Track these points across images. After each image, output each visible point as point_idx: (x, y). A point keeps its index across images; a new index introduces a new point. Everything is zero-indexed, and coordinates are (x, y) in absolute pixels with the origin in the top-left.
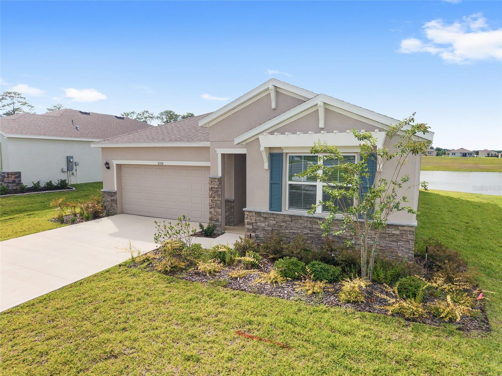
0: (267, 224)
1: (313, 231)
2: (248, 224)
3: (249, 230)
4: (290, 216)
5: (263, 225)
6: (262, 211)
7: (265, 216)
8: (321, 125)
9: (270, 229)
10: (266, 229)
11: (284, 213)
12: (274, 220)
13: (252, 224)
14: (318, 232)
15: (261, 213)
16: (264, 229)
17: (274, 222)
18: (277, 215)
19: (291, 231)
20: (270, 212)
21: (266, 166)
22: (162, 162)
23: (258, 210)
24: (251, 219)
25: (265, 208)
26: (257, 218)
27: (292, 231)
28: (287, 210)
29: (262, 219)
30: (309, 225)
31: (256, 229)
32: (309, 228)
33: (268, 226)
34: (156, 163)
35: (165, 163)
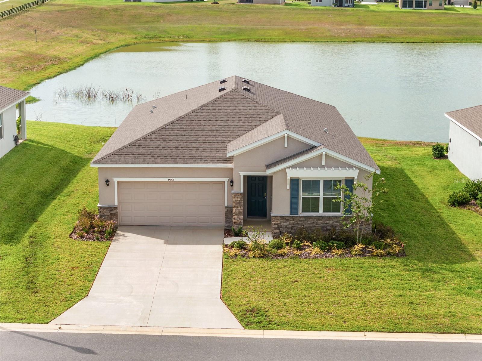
0: (288, 223)
1: (318, 224)
2: (275, 224)
3: (275, 229)
4: (304, 217)
5: (285, 224)
6: (285, 215)
7: (287, 218)
8: (323, 164)
9: (290, 226)
10: (287, 226)
11: (301, 216)
12: (293, 221)
13: (277, 224)
14: (321, 225)
15: (284, 217)
16: (286, 227)
17: (293, 222)
18: (295, 217)
19: (304, 226)
20: (291, 215)
21: (288, 187)
22: (173, 178)
23: (282, 215)
24: (277, 221)
25: (286, 213)
26: (281, 220)
27: (306, 226)
28: (301, 214)
29: (285, 220)
30: (316, 221)
31: (280, 227)
32: (316, 223)
33: (289, 224)
34: (166, 179)
35: (176, 179)
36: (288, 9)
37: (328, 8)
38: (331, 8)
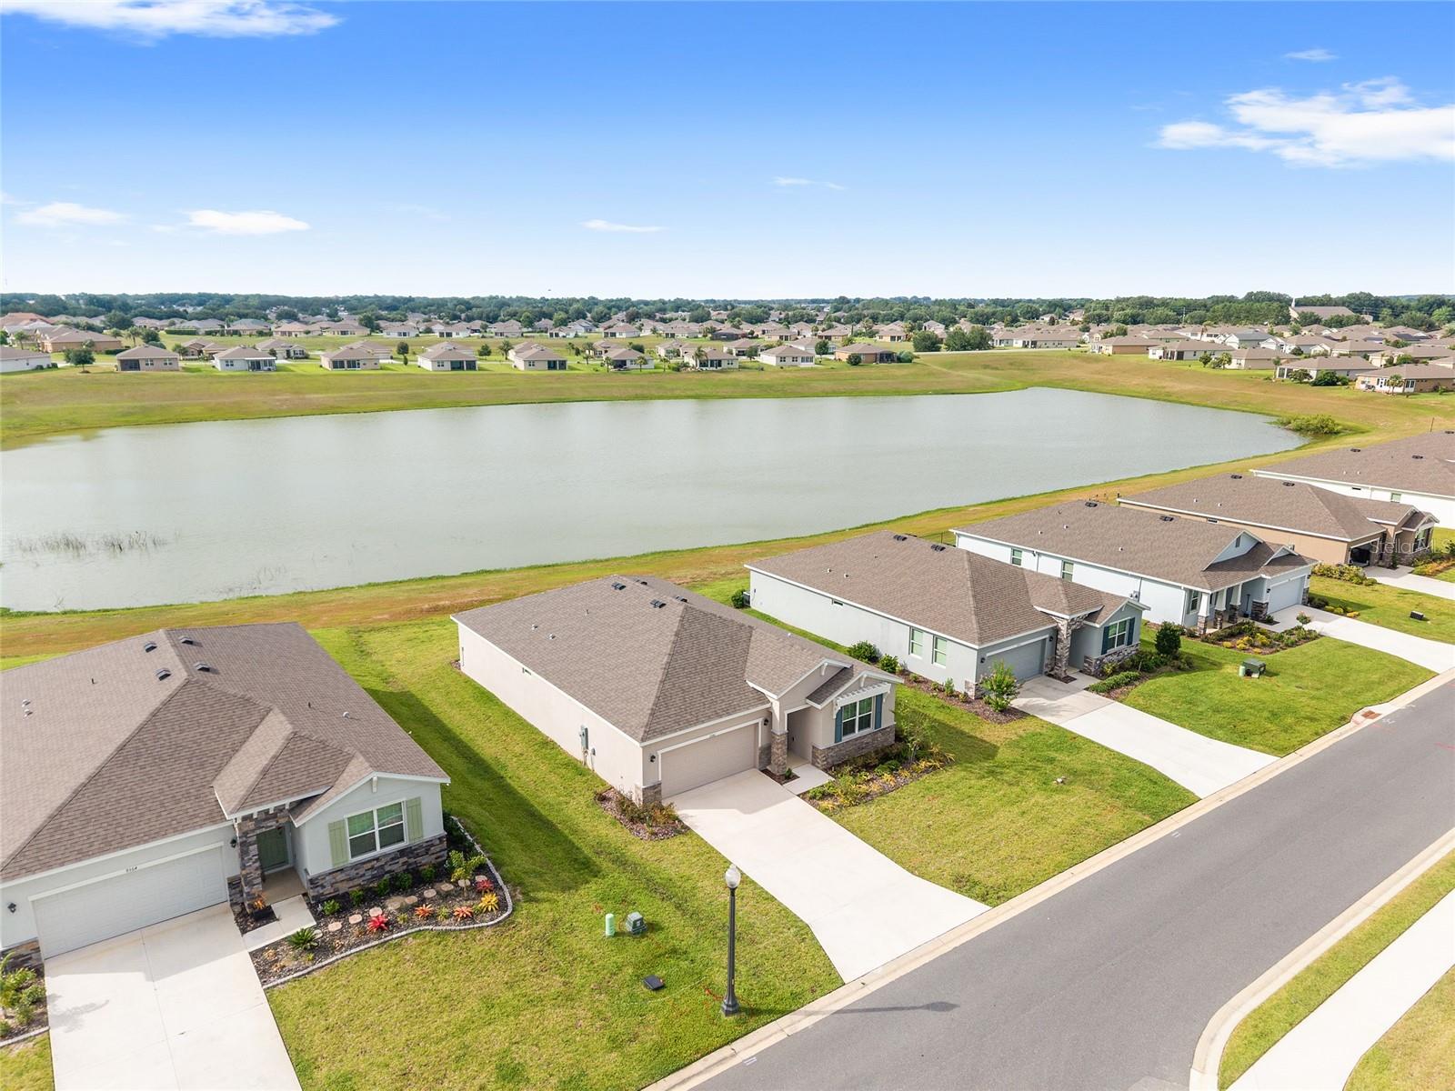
36: (195, 377)
37: (243, 373)
38: (247, 373)
